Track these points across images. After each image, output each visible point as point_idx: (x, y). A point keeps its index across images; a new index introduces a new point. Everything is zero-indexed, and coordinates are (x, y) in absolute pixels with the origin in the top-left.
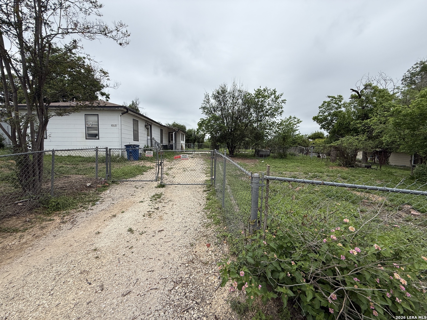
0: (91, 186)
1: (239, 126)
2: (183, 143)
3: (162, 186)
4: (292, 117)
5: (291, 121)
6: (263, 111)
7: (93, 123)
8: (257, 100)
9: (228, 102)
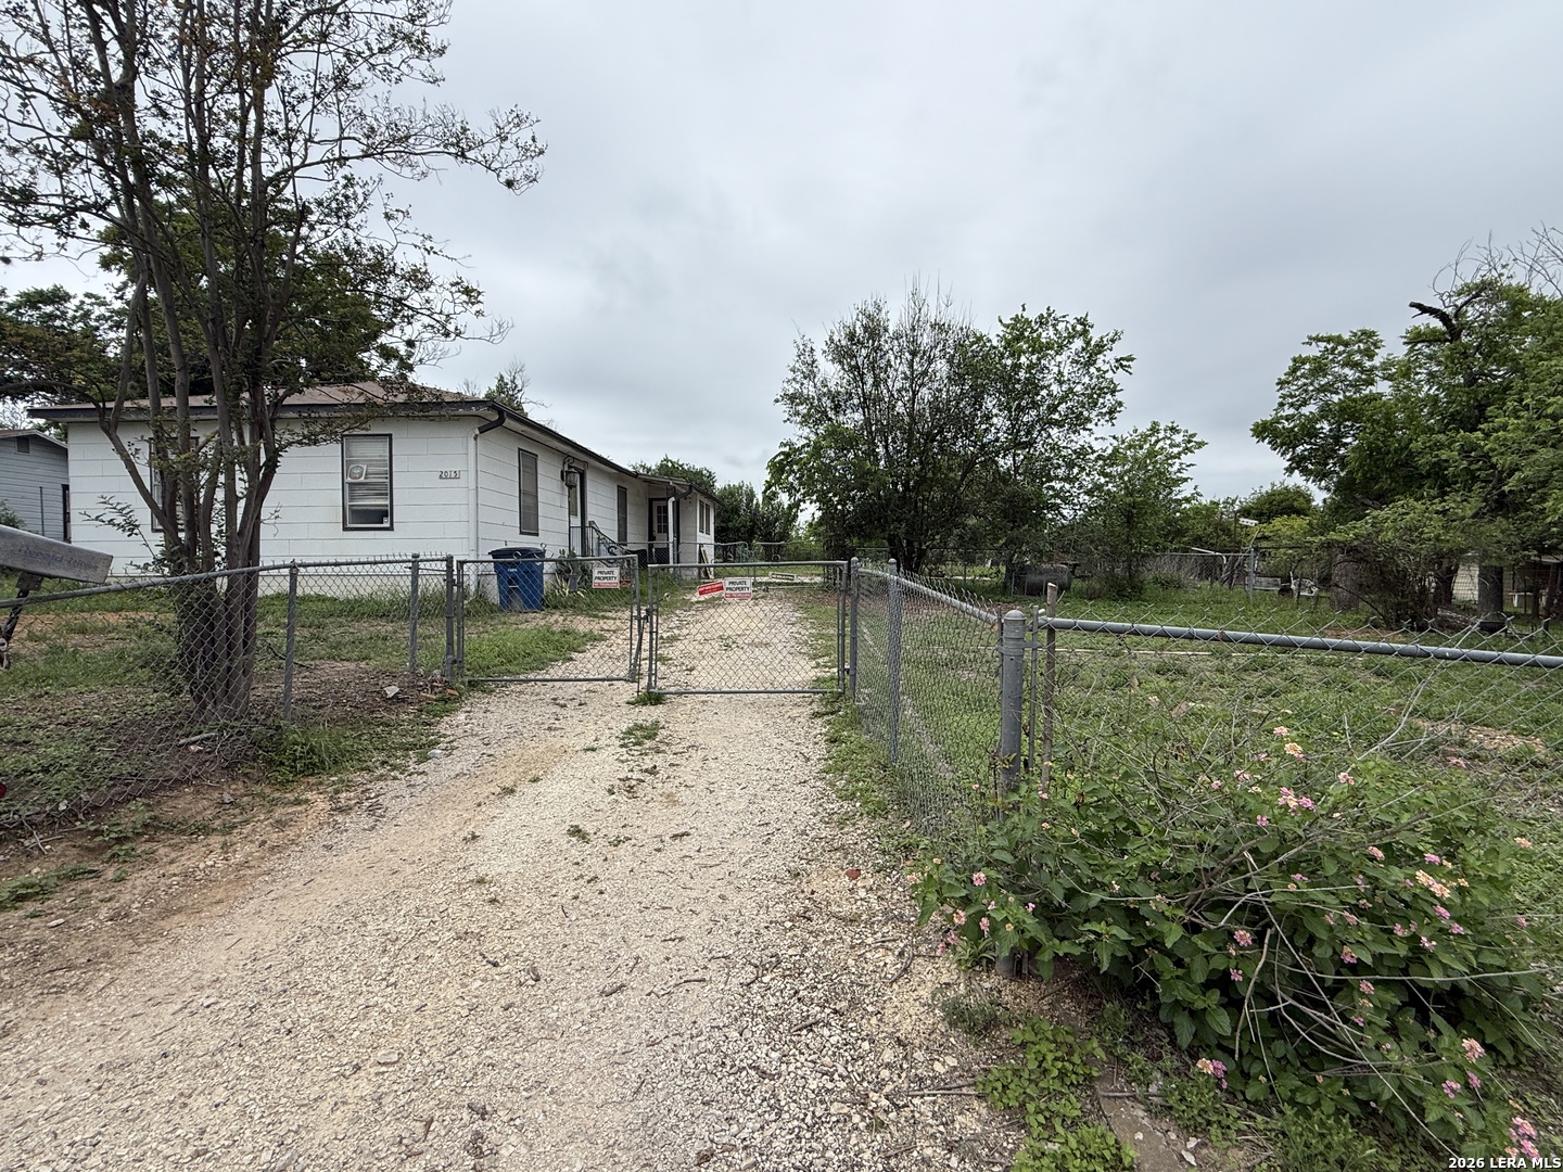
0: (401, 696)
1: (937, 468)
2: (707, 540)
3: (653, 698)
4: (1162, 427)
5: (1157, 442)
6: (1035, 405)
7: (371, 470)
8: (1009, 362)
9: (891, 372)
